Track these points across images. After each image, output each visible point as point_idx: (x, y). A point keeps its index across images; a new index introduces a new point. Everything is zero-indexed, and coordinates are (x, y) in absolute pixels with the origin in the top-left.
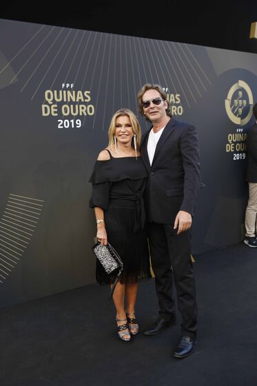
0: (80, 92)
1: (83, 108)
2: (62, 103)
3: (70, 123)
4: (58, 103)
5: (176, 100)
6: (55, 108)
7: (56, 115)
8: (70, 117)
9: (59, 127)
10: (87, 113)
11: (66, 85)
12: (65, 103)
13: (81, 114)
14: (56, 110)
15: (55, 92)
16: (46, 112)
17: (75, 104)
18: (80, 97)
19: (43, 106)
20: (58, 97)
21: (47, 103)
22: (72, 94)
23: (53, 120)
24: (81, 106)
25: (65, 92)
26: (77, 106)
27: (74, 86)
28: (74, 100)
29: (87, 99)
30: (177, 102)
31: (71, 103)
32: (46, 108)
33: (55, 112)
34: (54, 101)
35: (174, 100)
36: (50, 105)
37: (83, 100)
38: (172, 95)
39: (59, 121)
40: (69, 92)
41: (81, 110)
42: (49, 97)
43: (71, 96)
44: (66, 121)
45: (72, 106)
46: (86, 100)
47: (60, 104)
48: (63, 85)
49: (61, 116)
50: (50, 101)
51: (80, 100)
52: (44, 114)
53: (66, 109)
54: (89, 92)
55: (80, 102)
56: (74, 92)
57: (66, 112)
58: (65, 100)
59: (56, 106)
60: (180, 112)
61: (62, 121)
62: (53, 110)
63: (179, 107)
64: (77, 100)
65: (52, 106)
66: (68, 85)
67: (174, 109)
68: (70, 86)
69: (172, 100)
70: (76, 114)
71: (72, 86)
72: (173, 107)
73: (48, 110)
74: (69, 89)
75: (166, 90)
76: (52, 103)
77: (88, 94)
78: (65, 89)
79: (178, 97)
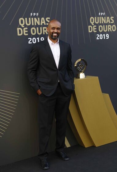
0: (43, 19)
1: (45, 29)
4: (28, 27)
6: (26, 30)
7: (27, 34)
9: (29, 43)
11: (33, 14)
12: (33, 26)
13: (44, 34)
14: (27, 31)
15: (26, 19)
16: (20, 33)
17: (39, 26)
18: (43, 21)
19: (18, 29)
20: (28, 23)
21: (20, 27)
22: (38, 20)
23: (25, 39)
24: (44, 28)
25: (32, 19)
26: (41, 28)
27: (39, 14)
28: (39, 24)
31: (37, 26)
32: (20, 30)
33: (26, 33)
34: (25, 26)
36: (23, 28)
38: (108, 18)
39: (29, 39)
40: (35, 19)
42: (22, 23)
43: (37, 21)
44: (33, 39)
46: (47, 24)
47: (29, 27)
48: (31, 15)
50: (22, 25)
51: (43, 24)
52: (19, 34)
53: (33, 30)
54: (49, 18)
55: (43, 26)
56: (39, 18)
57: (34, 32)
58: (33, 24)
59: (27, 28)
60: (114, 29)
62: (25, 31)
63: (113, 26)
64: (41, 24)
65: (24, 29)
66: (34, 14)
67: (110, 27)
68: (36, 14)
69: (108, 21)
70: (41, 33)
71: (37, 14)
72: (109, 26)
73: (21, 32)
74: (36, 16)
75: (104, 14)
76: (24, 27)
77: (48, 19)
78: (33, 16)
79: (113, 19)
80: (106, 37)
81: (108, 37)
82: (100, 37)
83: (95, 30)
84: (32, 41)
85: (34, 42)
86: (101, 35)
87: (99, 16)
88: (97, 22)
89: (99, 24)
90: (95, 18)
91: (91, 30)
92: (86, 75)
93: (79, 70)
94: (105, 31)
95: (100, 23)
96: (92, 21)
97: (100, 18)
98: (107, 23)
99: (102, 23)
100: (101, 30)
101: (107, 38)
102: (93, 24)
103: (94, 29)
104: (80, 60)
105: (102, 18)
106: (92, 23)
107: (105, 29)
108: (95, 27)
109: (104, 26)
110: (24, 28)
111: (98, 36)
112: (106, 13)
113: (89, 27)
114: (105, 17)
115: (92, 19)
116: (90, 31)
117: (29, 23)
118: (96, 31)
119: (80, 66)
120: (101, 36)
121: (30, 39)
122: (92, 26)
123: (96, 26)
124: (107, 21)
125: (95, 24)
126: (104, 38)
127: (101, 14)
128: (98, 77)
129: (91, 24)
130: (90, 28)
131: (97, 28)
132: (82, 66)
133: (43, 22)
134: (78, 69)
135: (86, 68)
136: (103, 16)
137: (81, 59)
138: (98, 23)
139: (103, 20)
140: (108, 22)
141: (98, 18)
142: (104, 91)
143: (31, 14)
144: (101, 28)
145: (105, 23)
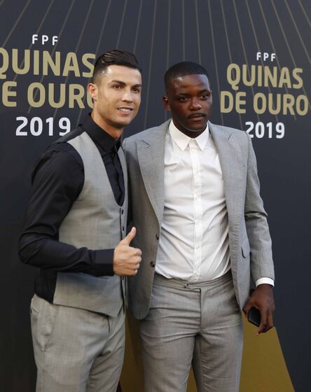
0: (71, 56)
1: (77, 92)
2: (30, 78)
3: (46, 126)
4: (20, 78)
5: (294, 81)
6: (11, 89)
7: (14, 104)
8: (45, 112)
9: (18, 133)
10: (85, 103)
11: (40, 38)
12: (37, 79)
14: (14, 94)
15: (15, 52)
17: (58, 81)
18: (72, 65)
20: (21, 65)
22: (54, 59)
24: (72, 87)
26: (63, 86)
27: (60, 40)
28: (57, 72)
29: (88, 70)
30: (295, 86)
31: (50, 78)
33: (10, 99)
34: (11, 74)
35: (288, 81)
37: (77, 74)
38: (285, 70)
39: (18, 119)
40: (46, 54)
41: (72, 97)
43: (50, 62)
44: (34, 120)
45: (51, 86)
46: (85, 75)
47: (24, 82)
49: (23, 108)
51: (72, 73)
53: (36, 91)
54: (93, 56)
55: (72, 78)
56: (58, 54)
57: (37, 99)
58: (36, 72)
59: (14, 84)
60: (302, 108)
61: (25, 120)
62: (6, 93)
63: (301, 97)
64: (65, 74)
65: (6, 85)
66: (45, 39)
67: (289, 101)
68: (50, 40)
69: (285, 81)
70: (61, 104)
71: (54, 41)
72: (286, 96)
74: (48, 46)
75: (272, 58)
76: (4, 77)
77: (89, 60)
79: (299, 74)
83: (242, 107)
85: (36, 130)
86: (260, 124)
87: (257, 63)
88: (249, 79)
89: (256, 89)
90: (245, 67)
91: (227, 106)
94: (272, 112)
95: (260, 84)
96: (234, 78)
98: (281, 86)
99: (266, 85)
100: (260, 107)
102: (235, 88)
103: (239, 103)
105: (267, 68)
106: (234, 84)
108: (242, 98)
109: (270, 96)
110: (4, 81)
112: (277, 55)
113: (223, 94)
114: (275, 69)
115: (234, 71)
116: (223, 110)
117: (23, 68)
118: (243, 111)
120: (260, 127)
121: (22, 121)
122: (234, 93)
123: (244, 94)
124: (282, 81)
127: (262, 55)
129: (231, 85)
130: (227, 98)
131: (249, 99)
133: (71, 68)
136: (268, 62)
139: (269, 76)
141: (253, 67)
143: (34, 36)
144: (260, 100)
145: (274, 85)
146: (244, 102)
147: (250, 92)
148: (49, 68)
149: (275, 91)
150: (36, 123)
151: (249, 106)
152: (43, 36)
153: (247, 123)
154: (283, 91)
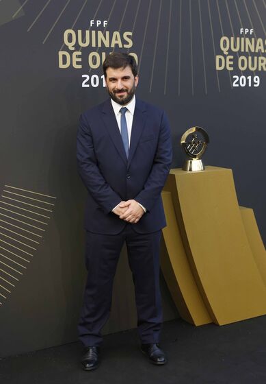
0: (116, 34)
2: (90, 49)
4: (83, 49)
6: (78, 57)
7: (80, 67)
9: (84, 85)
11: (95, 22)
12: (94, 50)
14: (80, 60)
15: (80, 32)
16: (65, 62)
18: (116, 40)
19: (61, 53)
20: (84, 41)
21: (66, 49)
22: (105, 36)
23: (74, 76)
25: (94, 32)
27: (109, 23)
28: (107, 45)
31: (103, 49)
32: (64, 57)
33: (78, 63)
34: (77, 47)
36: (71, 53)
38: (260, 40)
39: (83, 76)
40: (100, 33)
42: (70, 40)
43: (102, 39)
44: (93, 77)
46: (126, 46)
47: (86, 51)
48: (92, 23)
49: (86, 69)
50: (71, 46)
51: (117, 45)
52: (61, 66)
53: (94, 58)
54: (130, 34)
55: (117, 49)
56: (107, 33)
57: (95, 63)
58: (94, 45)
59: (80, 53)
61: (87, 76)
62: (75, 60)
64: (113, 46)
65: (75, 54)
66: (99, 23)
67: (262, 61)
68: (102, 23)
71: (104, 24)
72: (260, 58)
73: (67, 60)
74: (101, 26)
75: (251, 32)
76: (73, 49)
77: (128, 36)
78: (95, 28)
80: (253, 83)
81: (258, 82)
82: (240, 81)
83: (230, 66)
84: (89, 82)
85: (95, 83)
86: (243, 77)
87: (241, 36)
88: (235, 47)
89: (240, 53)
90: (232, 39)
91: (220, 65)
92: (205, 164)
93: (192, 151)
95: (243, 50)
96: (225, 46)
97: (243, 39)
98: (257, 51)
99: (247, 50)
100: (243, 66)
101: (255, 85)
102: (226, 53)
103: (229, 63)
104: (194, 129)
105: (247, 39)
106: (225, 51)
107: (253, 66)
108: (230, 60)
109: (250, 58)
110: (73, 51)
111: (236, 79)
112: (255, 30)
113: (218, 57)
114: (253, 39)
115: (225, 41)
116: (218, 68)
117: (85, 43)
118: (232, 69)
119: (194, 143)
121: (85, 78)
122: (225, 57)
123: (232, 57)
124: (258, 48)
125: (230, 52)
126: (250, 85)
127: (244, 30)
128: (231, 170)
129: (223, 52)
130: (220, 60)
131: (235, 60)
132: (198, 143)
133: (116, 42)
134: (188, 150)
135: (206, 149)
136: (248, 35)
137: (197, 129)
138: (237, 50)
139: (249, 45)
140: (260, 50)
141: (238, 39)
142: (243, 202)
143: (92, 21)
144: (243, 61)
145: (253, 50)
146: (232, 63)
147: (236, 56)
148: (102, 42)
149: (253, 55)
150: (95, 79)
151: (235, 65)
152: (98, 21)
153: (234, 77)
154: (258, 54)
